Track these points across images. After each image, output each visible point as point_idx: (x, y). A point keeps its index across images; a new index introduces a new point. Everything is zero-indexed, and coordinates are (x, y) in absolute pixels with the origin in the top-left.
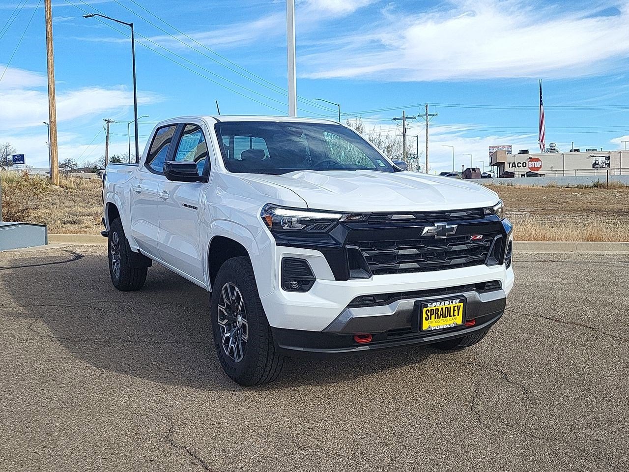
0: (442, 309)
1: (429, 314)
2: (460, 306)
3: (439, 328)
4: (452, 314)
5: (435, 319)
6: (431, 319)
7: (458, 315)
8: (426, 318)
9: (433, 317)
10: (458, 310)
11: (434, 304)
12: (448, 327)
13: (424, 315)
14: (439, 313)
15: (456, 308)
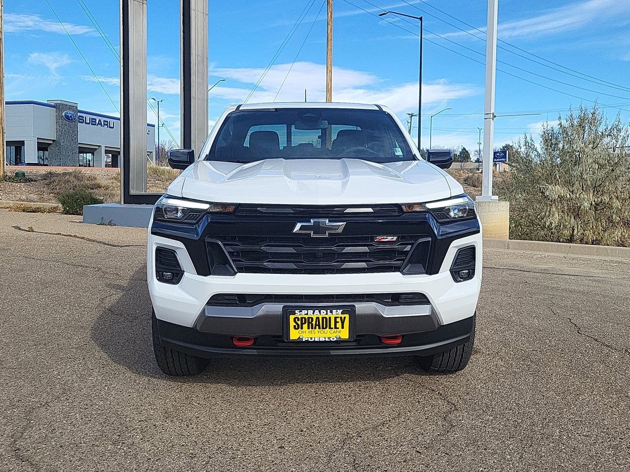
0: (318, 318)
1: (299, 322)
2: (345, 318)
3: (313, 340)
4: (333, 326)
5: (309, 328)
6: (302, 328)
7: (343, 327)
8: (295, 326)
9: (305, 326)
10: (343, 323)
11: (305, 312)
12: (327, 340)
13: (292, 324)
14: (314, 323)
15: (338, 320)
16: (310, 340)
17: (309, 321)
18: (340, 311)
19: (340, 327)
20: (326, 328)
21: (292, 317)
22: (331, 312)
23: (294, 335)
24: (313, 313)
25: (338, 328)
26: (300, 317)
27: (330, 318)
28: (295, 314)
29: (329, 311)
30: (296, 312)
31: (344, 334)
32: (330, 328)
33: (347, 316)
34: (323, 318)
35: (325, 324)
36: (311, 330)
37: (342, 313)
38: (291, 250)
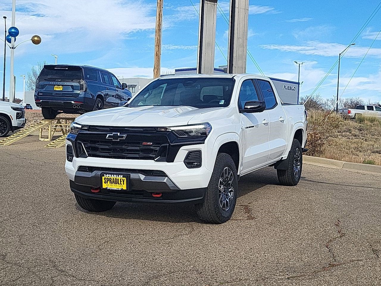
0: (113, 179)
1: (106, 180)
2: (124, 179)
4: (119, 183)
5: (110, 183)
6: (107, 183)
7: (124, 184)
8: (104, 182)
9: (109, 182)
10: (124, 182)
13: (103, 181)
14: (112, 181)
15: (122, 180)
16: (110, 189)
17: (110, 180)
18: (122, 176)
19: (123, 184)
20: (117, 184)
21: (103, 178)
22: (118, 176)
23: (104, 186)
24: (111, 176)
25: (122, 184)
26: (106, 178)
27: (118, 179)
28: (104, 176)
29: (117, 175)
30: (105, 175)
31: (125, 188)
32: (118, 184)
33: (125, 178)
34: (115, 179)
35: (116, 182)
36: (111, 184)
37: (123, 177)
38: (107, 147)
